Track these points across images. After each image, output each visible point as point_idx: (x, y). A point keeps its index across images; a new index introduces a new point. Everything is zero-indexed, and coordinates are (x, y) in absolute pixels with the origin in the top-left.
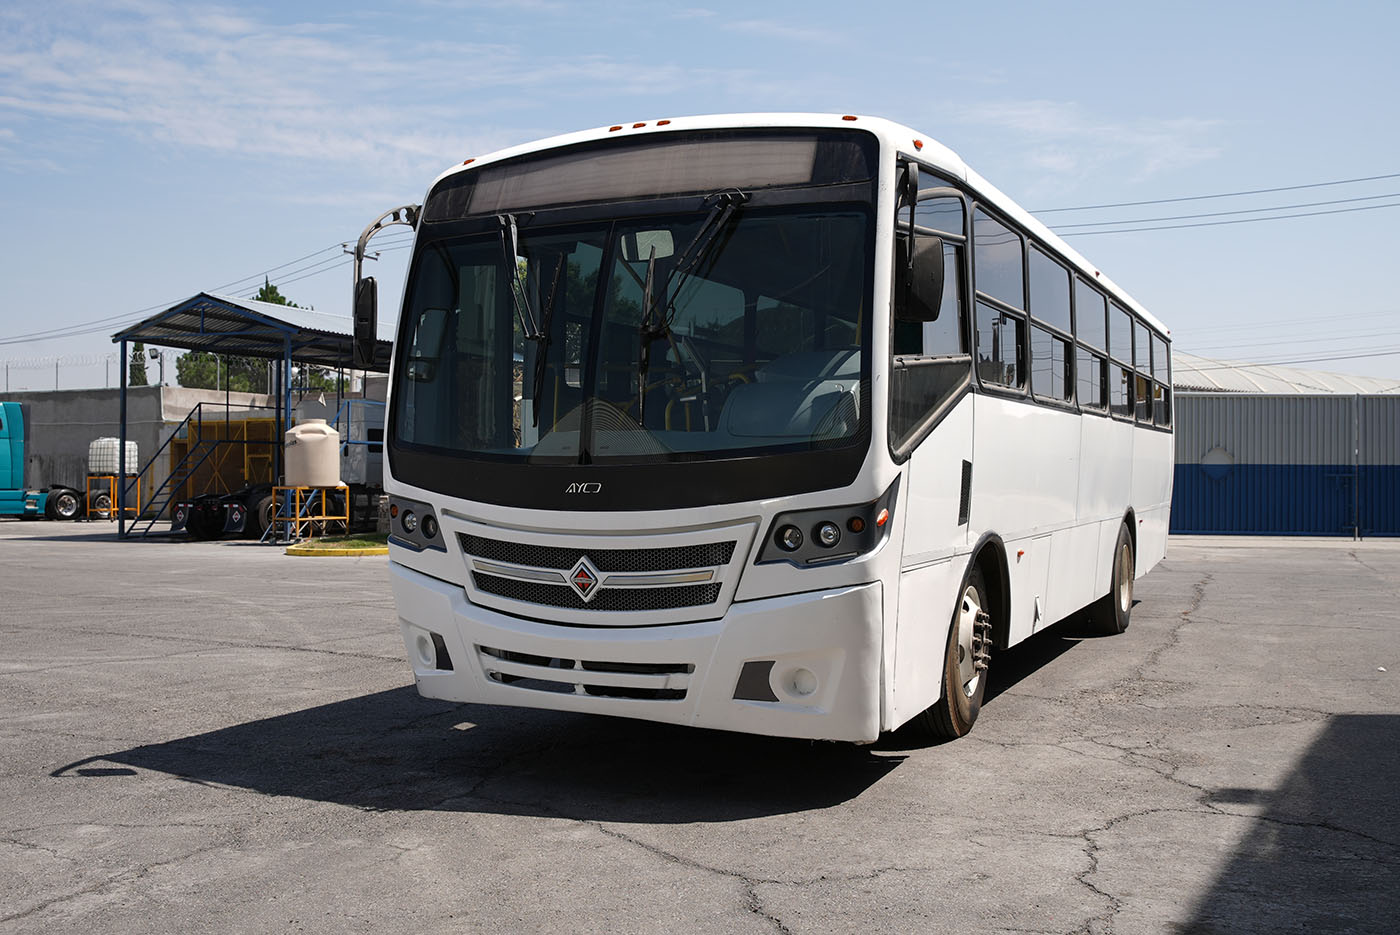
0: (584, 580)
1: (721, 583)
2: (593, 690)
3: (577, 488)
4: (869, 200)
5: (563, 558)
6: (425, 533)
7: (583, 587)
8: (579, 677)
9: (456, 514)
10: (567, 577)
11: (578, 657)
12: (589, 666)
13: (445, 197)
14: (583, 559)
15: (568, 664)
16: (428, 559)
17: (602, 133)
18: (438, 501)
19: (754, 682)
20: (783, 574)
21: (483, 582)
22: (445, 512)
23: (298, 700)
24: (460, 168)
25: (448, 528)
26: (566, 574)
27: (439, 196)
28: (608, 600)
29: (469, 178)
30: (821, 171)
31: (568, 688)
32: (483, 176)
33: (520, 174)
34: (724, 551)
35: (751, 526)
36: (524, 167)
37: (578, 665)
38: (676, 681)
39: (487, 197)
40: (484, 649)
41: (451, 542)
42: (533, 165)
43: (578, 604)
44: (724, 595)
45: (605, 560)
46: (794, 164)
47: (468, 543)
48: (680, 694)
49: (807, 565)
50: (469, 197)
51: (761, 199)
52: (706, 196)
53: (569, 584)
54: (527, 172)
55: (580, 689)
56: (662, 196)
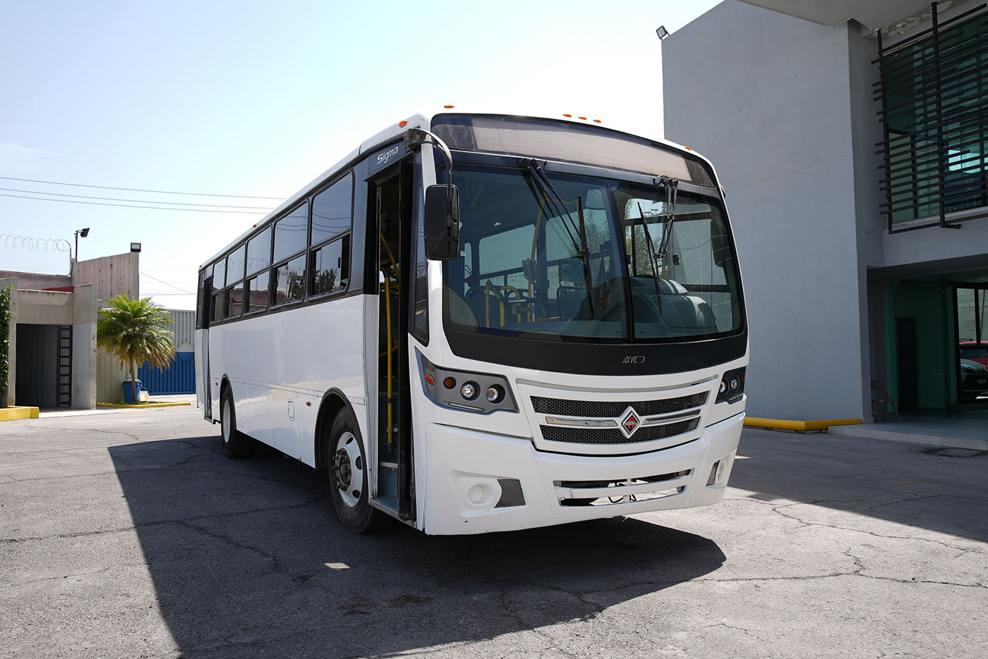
3: (630, 360)
7: (630, 428)
9: (528, 381)
10: (619, 423)
13: (446, 130)
14: (631, 409)
16: (499, 420)
18: (513, 373)
21: (548, 433)
22: (518, 381)
25: (522, 395)
26: (619, 420)
28: (644, 435)
32: (474, 121)
34: (702, 397)
35: (717, 381)
37: (629, 482)
38: (683, 482)
39: (489, 141)
41: (525, 404)
43: (624, 440)
44: (702, 424)
45: (644, 408)
47: (540, 404)
48: (681, 490)
49: (730, 402)
50: (471, 135)
52: (652, 177)
53: (620, 427)
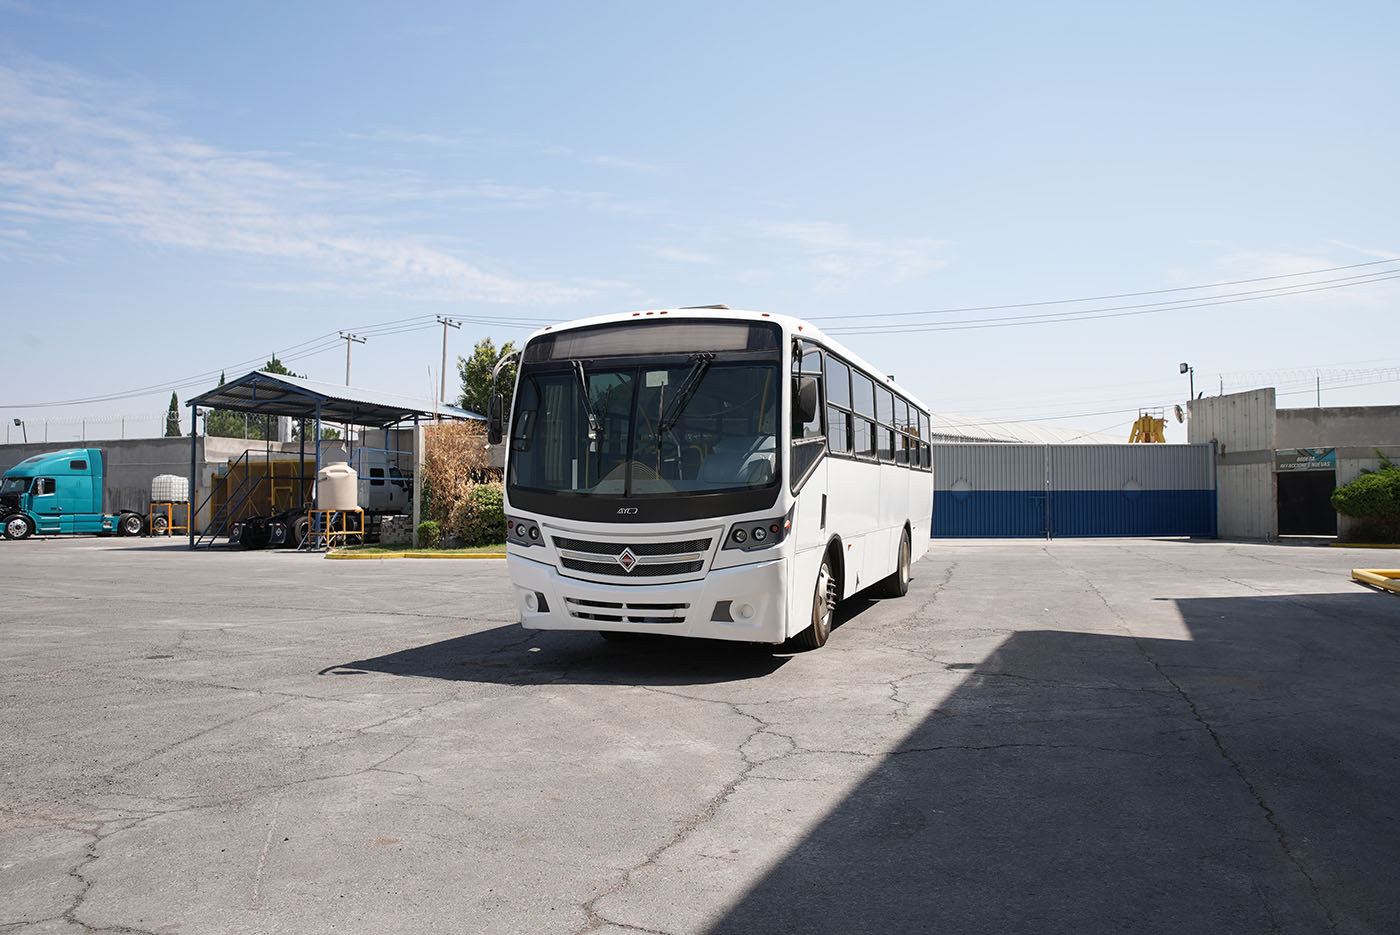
0: (628, 561)
1: (703, 561)
2: (632, 619)
3: (625, 511)
4: (778, 359)
5: (617, 549)
6: (533, 536)
7: (627, 565)
8: (625, 612)
9: (550, 525)
10: (617, 559)
11: (625, 602)
12: (630, 606)
13: (536, 348)
14: (627, 549)
15: (619, 606)
16: (534, 551)
17: (628, 317)
18: (540, 519)
19: (722, 612)
20: (736, 555)
21: (567, 563)
22: (544, 525)
23: (424, 640)
24: (543, 332)
25: (547, 534)
26: (617, 557)
27: (532, 347)
28: (640, 571)
29: (549, 339)
30: (752, 344)
31: (619, 619)
32: (559, 337)
33: (582, 337)
34: (707, 543)
35: (721, 529)
36: (583, 334)
37: (624, 606)
38: (679, 613)
39: (562, 349)
40: (568, 599)
41: (549, 542)
42: (589, 333)
43: (623, 573)
44: (705, 567)
45: (639, 549)
46: (738, 339)
47: (558, 541)
48: (681, 620)
49: (749, 550)
50: (550, 350)
51: (721, 358)
52: (691, 355)
53: (618, 563)
54: (585, 337)
55: (625, 619)
56: (666, 353)
